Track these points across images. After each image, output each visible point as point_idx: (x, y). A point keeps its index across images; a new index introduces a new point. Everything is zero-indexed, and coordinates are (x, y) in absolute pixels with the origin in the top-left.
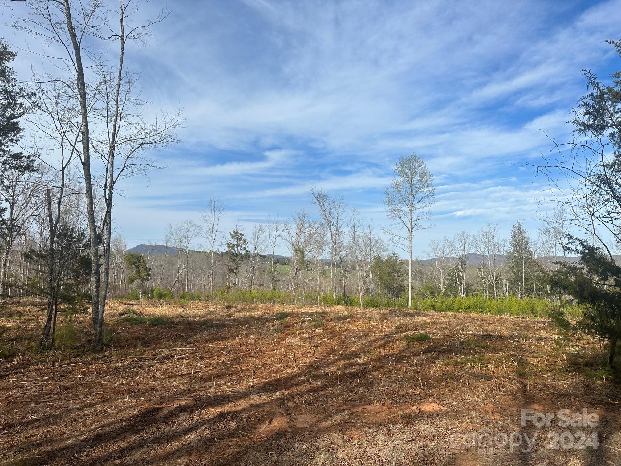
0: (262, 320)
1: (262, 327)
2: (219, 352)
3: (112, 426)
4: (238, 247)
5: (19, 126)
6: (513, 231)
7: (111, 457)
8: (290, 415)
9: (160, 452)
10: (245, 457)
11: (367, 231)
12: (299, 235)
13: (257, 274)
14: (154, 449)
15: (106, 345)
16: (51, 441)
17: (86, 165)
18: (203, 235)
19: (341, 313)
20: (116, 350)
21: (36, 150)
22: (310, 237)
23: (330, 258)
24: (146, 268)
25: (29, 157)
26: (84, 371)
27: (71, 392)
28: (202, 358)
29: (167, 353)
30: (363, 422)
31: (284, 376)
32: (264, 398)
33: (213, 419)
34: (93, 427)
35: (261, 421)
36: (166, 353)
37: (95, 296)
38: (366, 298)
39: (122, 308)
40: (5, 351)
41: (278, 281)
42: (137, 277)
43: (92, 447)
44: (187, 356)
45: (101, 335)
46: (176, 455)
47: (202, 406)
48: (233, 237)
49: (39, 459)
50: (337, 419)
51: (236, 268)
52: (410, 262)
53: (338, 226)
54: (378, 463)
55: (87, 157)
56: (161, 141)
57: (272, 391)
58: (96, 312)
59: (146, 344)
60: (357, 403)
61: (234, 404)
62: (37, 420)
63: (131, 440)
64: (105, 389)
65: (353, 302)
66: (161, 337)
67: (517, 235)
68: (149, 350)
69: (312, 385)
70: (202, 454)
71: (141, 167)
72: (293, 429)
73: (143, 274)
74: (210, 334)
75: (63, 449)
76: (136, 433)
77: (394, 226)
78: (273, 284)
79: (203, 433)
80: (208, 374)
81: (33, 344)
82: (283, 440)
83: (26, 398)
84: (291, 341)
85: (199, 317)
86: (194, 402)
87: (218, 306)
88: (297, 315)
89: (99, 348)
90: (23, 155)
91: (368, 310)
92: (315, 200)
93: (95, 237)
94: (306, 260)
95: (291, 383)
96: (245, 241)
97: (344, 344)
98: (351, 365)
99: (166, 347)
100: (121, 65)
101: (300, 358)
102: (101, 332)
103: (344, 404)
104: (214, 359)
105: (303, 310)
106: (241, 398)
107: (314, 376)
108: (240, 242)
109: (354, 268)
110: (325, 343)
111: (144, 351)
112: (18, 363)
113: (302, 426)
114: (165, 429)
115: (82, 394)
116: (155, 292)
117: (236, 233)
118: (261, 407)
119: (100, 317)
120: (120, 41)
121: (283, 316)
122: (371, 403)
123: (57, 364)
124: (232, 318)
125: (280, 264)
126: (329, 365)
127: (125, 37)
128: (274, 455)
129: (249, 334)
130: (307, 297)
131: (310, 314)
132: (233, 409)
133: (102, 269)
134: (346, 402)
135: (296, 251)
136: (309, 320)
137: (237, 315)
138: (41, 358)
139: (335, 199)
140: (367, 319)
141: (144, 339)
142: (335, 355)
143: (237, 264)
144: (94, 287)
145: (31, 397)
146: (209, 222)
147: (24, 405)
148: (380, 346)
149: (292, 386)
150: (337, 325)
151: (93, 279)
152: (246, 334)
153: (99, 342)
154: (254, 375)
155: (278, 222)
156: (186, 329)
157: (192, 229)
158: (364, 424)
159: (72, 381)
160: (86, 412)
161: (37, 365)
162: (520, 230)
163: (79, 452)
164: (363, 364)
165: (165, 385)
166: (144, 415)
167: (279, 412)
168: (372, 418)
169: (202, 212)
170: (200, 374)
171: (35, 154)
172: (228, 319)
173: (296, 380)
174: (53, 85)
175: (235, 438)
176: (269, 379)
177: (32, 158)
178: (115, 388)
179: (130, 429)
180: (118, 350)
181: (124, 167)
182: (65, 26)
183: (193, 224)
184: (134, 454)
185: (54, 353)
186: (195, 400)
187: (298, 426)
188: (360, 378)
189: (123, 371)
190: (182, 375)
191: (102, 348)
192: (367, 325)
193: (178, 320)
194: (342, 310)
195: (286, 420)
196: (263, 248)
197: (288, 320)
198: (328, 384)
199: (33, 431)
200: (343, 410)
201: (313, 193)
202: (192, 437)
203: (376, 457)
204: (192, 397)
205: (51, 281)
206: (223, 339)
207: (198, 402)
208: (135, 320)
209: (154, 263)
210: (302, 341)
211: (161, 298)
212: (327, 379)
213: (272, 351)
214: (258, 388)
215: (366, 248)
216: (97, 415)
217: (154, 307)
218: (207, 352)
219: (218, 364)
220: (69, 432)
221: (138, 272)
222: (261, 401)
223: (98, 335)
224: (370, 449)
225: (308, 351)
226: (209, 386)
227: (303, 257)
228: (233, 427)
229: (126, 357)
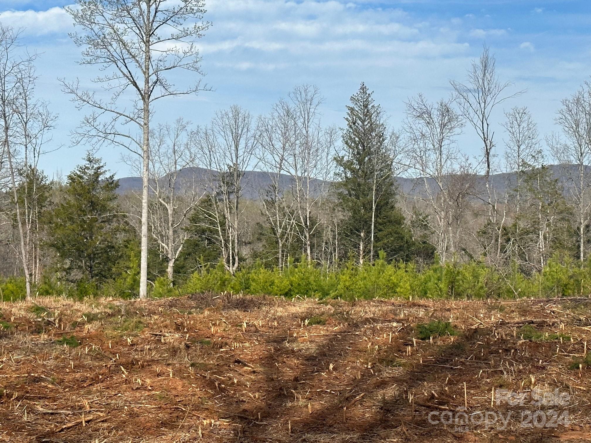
6: (352, 109)
52: (145, 180)
67: (360, 119)
77: (105, 85)
162: (366, 106)
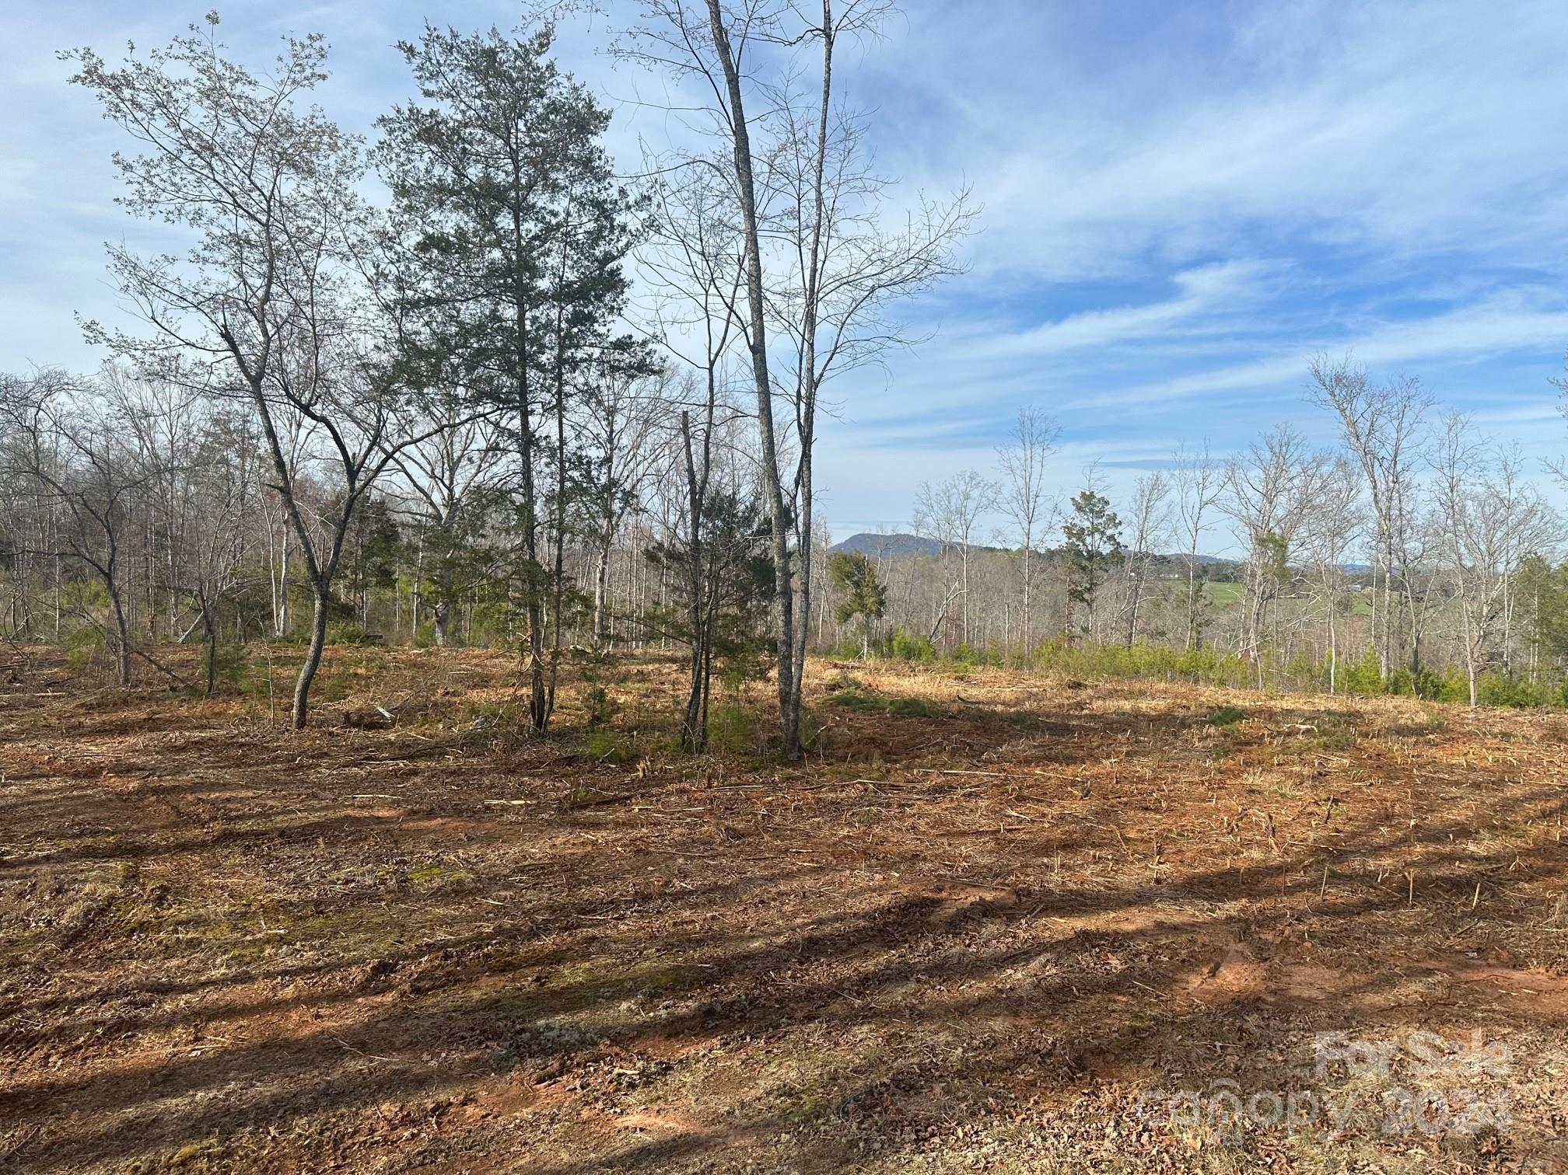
0: (1169, 724)
1: (1171, 739)
2: (1062, 790)
3: (837, 925)
4: (1093, 533)
5: (622, 277)
7: (844, 990)
8: (1268, 963)
9: (946, 997)
10: (1155, 1042)
11: (1497, 481)
12: (1269, 498)
13: (1144, 605)
14: (933, 988)
15: (808, 751)
16: (718, 938)
17: (758, 350)
18: (1005, 506)
19: (1407, 716)
20: (828, 764)
21: (659, 326)
22: (1305, 503)
23: (1368, 563)
24: (877, 587)
25: (644, 343)
26: (770, 802)
27: (749, 844)
28: (1021, 799)
29: (939, 781)
30: (1494, 1011)
31: (1242, 865)
32: (1191, 912)
33: (1066, 942)
34: (799, 921)
35: (1190, 964)
36: (936, 779)
37: (784, 642)
38: (1490, 679)
39: (831, 674)
40: (619, 751)
41: (1208, 623)
42: (855, 606)
43: (802, 964)
44: (985, 792)
45: (796, 729)
46: (982, 1010)
47: (1035, 909)
48: (1079, 509)
49: (703, 970)
50: (1412, 990)
51: (1089, 590)
53: (1399, 468)
54: (1550, 1124)
55: (760, 332)
56: (916, 276)
57: (1212, 897)
58: (786, 677)
59: (889, 755)
60: (1472, 958)
61: (1112, 915)
62: (691, 892)
63: (881, 960)
64: (815, 844)
65: (1444, 691)
66: (922, 743)
68: (896, 770)
69: (1328, 897)
70: (1044, 1017)
71: (872, 345)
72: (1278, 997)
73: (870, 601)
74: (1035, 747)
75: (746, 958)
76: (890, 948)
78: (1194, 634)
79: (1043, 972)
80: (1042, 838)
81: (667, 739)
82: (1252, 1021)
83: (666, 845)
84: (1258, 781)
85: (1003, 703)
86: (1014, 897)
87: (1048, 681)
88: (1271, 715)
89: (793, 756)
90: (633, 340)
91: (1498, 713)
92: (1325, 395)
93: (780, 513)
94: (1291, 568)
95: (1263, 886)
96: (1113, 518)
97: (1424, 803)
98: (1451, 858)
99: (934, 766)
100: (826, 101)
101: (1287, 825)
102: (796, 721)
103: (1431, 956)
104: (1050, 805)
105: (1287, 704)
106: (1130, 904)
107: (1333, 875)
108: (1100, 521)
109: (1447, 592)
110: (1362, 792)
111: (888, 771)
112: (644, 775)
113: (1306, 995)
114: (953, 947)
115: (770, 850)
116: (895, 643)
117: (1088, 497)
118: (1187, 932)
119: (794, 690)
120: (824, 41)
121: (1228, 715)
122: (1517, 963)
123: (715, 784)
124: (1085, 712)
125: (1211, 580)
126: (1377, 851)
127: (834, 28)
128: (1230, 1051)
129: (1136, 753)
130: (1298, 670)
131: (1307, 714)
132: (1113, 926)
133: (795, 583)
134: (1437, 953)
135: (1262, 542)
136: (1308, 731)
137: (1097, 705)
138: (684, 768)
139: (1389, 388)
140: (1496, 737)
141: (885, 744)
142: (1398, 827)
143: (1091, 579)
144: (781, 624)
145: (674, 844)
146: (1018, 472)
147: (665, 860)
148: (1546, 815)
149: (1267, 893)
150: (1400, 750)
151: (778, 607)
152: (1128, 754)
153: (794, 745)
154: (1160, 853)
155: (1206, 465)
156: (977, 728)
157: (975, 493)
158: (1498, 1016)
159: (747, 821)
160: (782, 888)
161: (680, 781)
163: (778, 970)
164: (1487, 859)
165: (941, 850)
166: (903, 910)
167: (1237, 952)
168: (1526, 1005)
169: (999, 448)
170: (1021, 836)
171: (655, 337)
172: (1077, 713)
173: (1281, 879)
174: (690, 172)
175: (1124, 995)
176: (1202, 869)
177: (650, 346)
178: (835, 844)
179: (875, 936)
180: (831, 764)
181: (836, 348)
182: (708, 31)
183: (979, 479)
184: (889, 993)
185: (708, 760)
186: (1017, 893)
187: (1295, 992)
188: (1481, 893)
189: (848, 810)
190: (978, 833)
191: (800, 758)
192: (1498, 754)
193: (955, 708)
194: (1412, 709)
195: (1257, 974)
196: (1164, 536)
197: (1243, 726)
198: (1376, 900)
199: (687, 914)
200: (1429, 972)
201: (1317, 373)
202: (1017, 976)
203: (1541, 1107)
204: (1008, 885)
205: (696, 608)
206: (1070, 760)
207: (1024, 899)
208: (862, 701)
209: (891, 576)
210: (1290, 782)
211: (909, 658)
212: (1372, 887)
213: (1203, 801)
214: (1174, 887)
215: (1492, 529)
216: (804, 896)
217: (897, 675)
218: (1032, 786)
219: (1062, 817)
220: (752, 924)
221: (859, 596)
222: (1186, 919)
223: (792, 729)
224: (1521, 1083)
225: (1309, 809)
226: (1047, 867)
227: (1284, 559)
228: (1116, 968)
229: (850, 780)
